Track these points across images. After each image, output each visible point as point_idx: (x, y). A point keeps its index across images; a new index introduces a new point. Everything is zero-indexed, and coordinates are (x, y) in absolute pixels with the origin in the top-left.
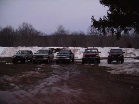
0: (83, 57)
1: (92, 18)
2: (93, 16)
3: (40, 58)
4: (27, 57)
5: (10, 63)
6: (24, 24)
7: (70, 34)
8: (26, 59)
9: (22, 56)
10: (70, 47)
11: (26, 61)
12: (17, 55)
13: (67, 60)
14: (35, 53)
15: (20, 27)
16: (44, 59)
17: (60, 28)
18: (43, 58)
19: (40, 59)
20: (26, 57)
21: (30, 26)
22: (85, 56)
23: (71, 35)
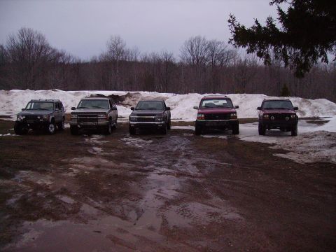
0: (198, 118)
1: (229, 21)
2: (231, 17)
3: (90, 120)
4: (53, 118)
5: (9, 134)
6: (22, 32)
7: (139, 59)
8: (52, 123)
9: (41, 116)
10: (142, 93)
11: (51, 128)
12: (26, 112)
13: (158, 125)
14: (73, 109)
15: (12, 40)
16: (100, 122)
17: (115, 45)
18: (97, 120)
19: (90, 123)
20: (51, 117)
21: (40, 38)
22: (203, 116)
23: (142, 63)
